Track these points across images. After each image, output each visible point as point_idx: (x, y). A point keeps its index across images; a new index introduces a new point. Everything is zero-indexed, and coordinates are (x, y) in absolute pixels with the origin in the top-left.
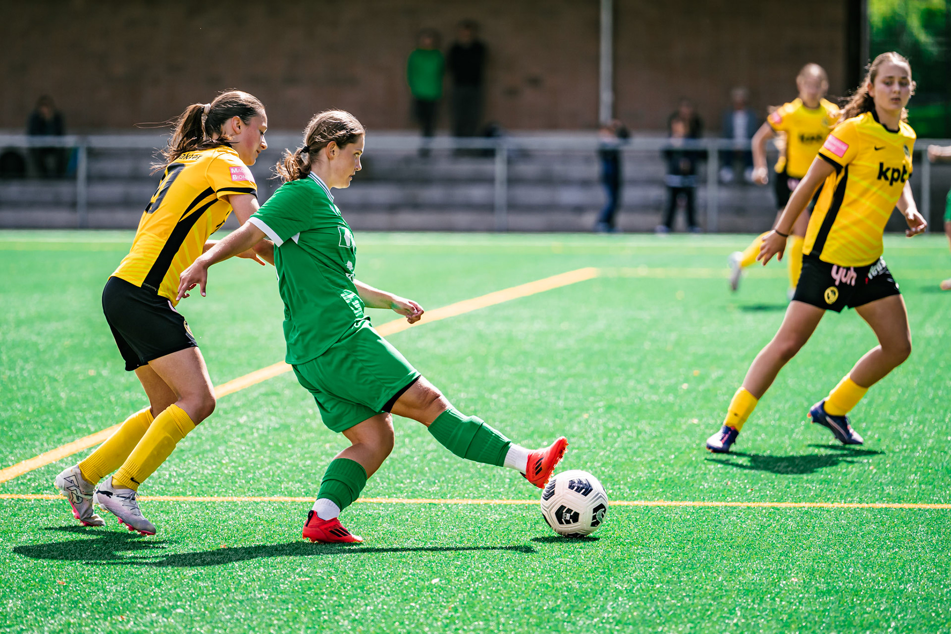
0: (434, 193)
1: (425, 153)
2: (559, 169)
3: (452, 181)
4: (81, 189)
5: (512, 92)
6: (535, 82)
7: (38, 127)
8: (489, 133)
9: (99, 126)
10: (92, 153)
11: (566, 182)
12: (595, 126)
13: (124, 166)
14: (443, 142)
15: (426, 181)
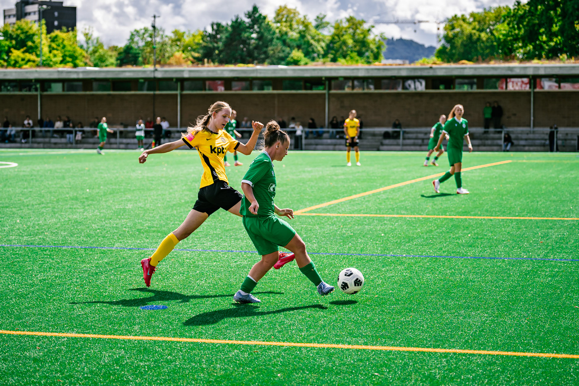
0: (489, 142)
1: (486, 132)
2: (520, 135)
3: (493, 139)
4: (401, 141)
5: (509, 117)
6: (515, 115)
7: (395, 126)
8: (501, 128)
9: (408, 126)
10: (404, 132)
11: (522, 139)
12: (529, 126)
13: (414, 136)
14: (492, 129)
15: (487, 139)
